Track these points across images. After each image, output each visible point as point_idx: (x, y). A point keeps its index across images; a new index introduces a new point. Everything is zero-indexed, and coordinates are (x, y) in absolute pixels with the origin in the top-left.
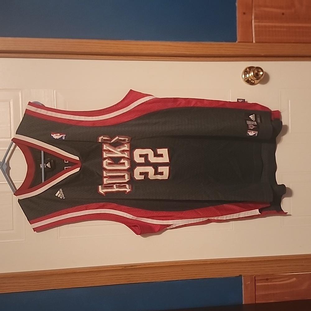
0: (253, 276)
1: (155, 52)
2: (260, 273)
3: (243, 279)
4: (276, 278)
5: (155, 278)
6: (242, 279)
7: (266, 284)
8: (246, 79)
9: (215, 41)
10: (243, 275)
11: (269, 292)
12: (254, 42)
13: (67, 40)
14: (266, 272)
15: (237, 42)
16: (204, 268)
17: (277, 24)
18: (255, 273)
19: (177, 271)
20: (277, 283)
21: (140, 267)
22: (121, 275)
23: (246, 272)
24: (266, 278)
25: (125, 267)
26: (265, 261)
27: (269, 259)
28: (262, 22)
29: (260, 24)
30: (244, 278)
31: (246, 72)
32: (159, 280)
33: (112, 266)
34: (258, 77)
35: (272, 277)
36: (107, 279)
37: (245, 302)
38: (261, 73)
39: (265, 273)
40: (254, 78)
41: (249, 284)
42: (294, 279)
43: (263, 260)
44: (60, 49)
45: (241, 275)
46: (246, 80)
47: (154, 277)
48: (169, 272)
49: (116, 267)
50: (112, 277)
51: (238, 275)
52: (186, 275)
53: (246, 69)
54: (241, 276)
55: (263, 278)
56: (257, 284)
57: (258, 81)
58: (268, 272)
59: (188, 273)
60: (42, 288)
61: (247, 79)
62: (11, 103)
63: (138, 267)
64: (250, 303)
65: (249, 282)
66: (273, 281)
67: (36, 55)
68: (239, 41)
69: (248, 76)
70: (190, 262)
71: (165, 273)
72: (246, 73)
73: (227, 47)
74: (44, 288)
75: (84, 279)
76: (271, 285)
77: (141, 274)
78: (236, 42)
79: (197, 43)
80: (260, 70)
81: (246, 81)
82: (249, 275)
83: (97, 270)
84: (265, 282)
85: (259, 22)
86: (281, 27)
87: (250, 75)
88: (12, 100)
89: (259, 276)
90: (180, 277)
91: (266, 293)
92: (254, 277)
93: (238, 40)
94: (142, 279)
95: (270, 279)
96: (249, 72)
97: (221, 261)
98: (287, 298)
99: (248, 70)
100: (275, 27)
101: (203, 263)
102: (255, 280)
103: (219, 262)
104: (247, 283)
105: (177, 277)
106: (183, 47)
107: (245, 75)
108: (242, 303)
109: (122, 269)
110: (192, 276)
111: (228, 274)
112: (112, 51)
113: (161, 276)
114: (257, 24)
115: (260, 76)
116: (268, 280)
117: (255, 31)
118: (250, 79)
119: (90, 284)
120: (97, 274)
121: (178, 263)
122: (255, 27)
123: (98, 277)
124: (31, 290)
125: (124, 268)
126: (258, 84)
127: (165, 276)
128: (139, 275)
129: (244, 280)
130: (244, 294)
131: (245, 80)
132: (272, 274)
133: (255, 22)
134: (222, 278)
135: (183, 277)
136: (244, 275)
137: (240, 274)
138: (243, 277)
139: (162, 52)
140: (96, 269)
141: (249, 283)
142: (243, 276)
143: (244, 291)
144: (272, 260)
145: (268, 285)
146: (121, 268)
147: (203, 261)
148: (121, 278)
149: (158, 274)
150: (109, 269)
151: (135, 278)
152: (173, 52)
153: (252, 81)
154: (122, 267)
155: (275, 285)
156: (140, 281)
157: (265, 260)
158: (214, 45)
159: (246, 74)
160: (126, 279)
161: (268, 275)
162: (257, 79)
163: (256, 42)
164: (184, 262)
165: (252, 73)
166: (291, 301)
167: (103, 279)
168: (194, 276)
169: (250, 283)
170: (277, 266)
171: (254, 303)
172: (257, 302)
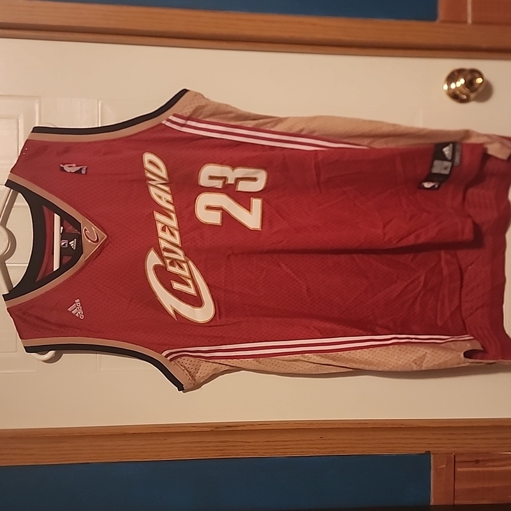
0: (452, 454)
2: (465, 449)
3: (431, 458)
4: (493, 460)
5: (271, 451)
7: (475, 469)
10: (432, 452)
11: (481, 486)
12: (470, 21)
15: (438, 21)
16: (362, 435)
18: (455, 449)
19: (311, 440)
20: (495, 469)
21: (245, 428)
22: (209, 442)
23: (437, 446)
24: (475, 459)
25: (217, 428)
26: (473, 427)
27: (482, 425)
30: (434, 458)
32: (278, 454)
34: (472, 87)
35: (486, 458)
36: (183, 449)
37: (434, 501)
38: (480, 81)
39: (472, 449)
40: (467, 90)
41: (443, 468)
43: (471, 425)
45: (429, 451)
47: (270, 449)
48: (297, 441)
49: (200, 427)
50: (193, 445)
51: (424, 452)
52: (328, 448)
53: (453, 73)
54: (428, 453)
55: (468, 459)
56: (458, 469)
57: (475, 95)
58: (478, 448)
59: (331, 444)
60: (64, 459)
61: (453, 91)
63: (240, 429)
64: (444, 503)
65: (443, 465)
66: (488, 464)
68: (443, 19)
69: (454, 85)
70: (335, 424)
71: (288, 443)
74: (68, 460)
75: (141, 447)
76: (483, 471)
77: (246, 442)
80: (477, 75)
83: (165, 431)
84: (473, 467)
87: (458, 84)
89: (463, 454)
90: (317, 450)
91: (474, 486)
92: (453, 456)
94: (248, 451)
95: (483, 460)
97: (393, 425)
101: (358, 427)
102: (454, 460)
103: (390, 426)
104: (440, 467)
105: (312, 450)
107: (449, 85)
108: (430, 503)
109: (212, 431)
110: (338, 450)
111: (406, 449)
113: (281, 447)
115: (476, 86)
116: (478, 463)
118: (458, 92)
119: (152, 457)
120: (165, 440)
121: (313, 424)
123: (166, 444)
124: (44, 462)
125: (214, 429)
126: (474, 101)
127: (288, 447)
128: (242, 444)
129: (434, 461)
130: (434, 486)
132: (487, 453)
134: (394, 457)
135: (323, 451)
136: (435, 452)
138: (432, 455)
140: (164, 429)
141: (444, 466)
142: (433, 454)
143: (434, 481)
145: (479, 472)
146: (209, 429)
147: (359, 424)
148: (209, 448)
149: (277, 443)
150: (188, 430)
151: (235, 448)
153: (462, 96)
154: (210, 427)
155: (492, 472)
156: (243, 455)
157: (475, 425)
160: (217, 450)
161: (479, 453)
162: (472, 91)
163: (474, 23)
164: (322, 422)
165: (462, 81)
168: (343, 450)
169: (446, 467)
170: (497, 439)
171: (452, 503)
172: (456, 502)
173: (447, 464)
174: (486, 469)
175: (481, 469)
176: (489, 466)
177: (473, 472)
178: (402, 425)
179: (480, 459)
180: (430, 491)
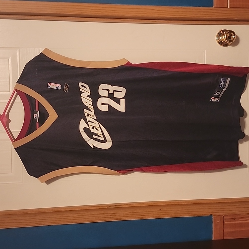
0: (222, 215)
1: (140, 15)
2: (228, 213)
4: (242, 218)
5: (136, 217)
6: (212, 218)
7: (233, 222)
9: (193, 6)
10: (213, 215)
11: (236, 230)
12: (228, 7)
13: (60, 3)
14: (234, 212)
15: (213, 7)
16: (180, 208)
18: (224, 213)
20: (243, 222)
21: (123, 206)
22: (107, 214)
23: (216, 212)
24: (233, 217)
25: (110, 206)
26: (232, 202)
27: (236, 201)
30: (214, 217)
34: (230, 40)
35: (239, 217)
36: (95, 217)
37: (214, 238)
39: (232, 213)
40: (227, 40)
41: (218, 222)
45: (212, 215)
46: (219, 42)
48: (149, 212)
49: (102, 206)
50: (99, 215)
51: (209, 215)
52: (164, 215)
53: (220, 32)
54: (211, 215)
55: (230, 218)
56: (226, 223)
59: (165, 213)
60: (37, 224)
61: (220, 41)
62: (9, 60)
63: (121, 206)
64: (219, 239)
65: (218, 221)
66: (239, 220)
67: (32, 17)
68: (215, 6)
69: (221, 38)
70: (166, 203)
71: (145, 213)
72: (219, 35)
73: (204, 12)
74: (39, 225)
75: (74, 217)
76: (238, 223)
77: (124, 213)
79: (177, 7)
82: (219, 215)
83: (85, 209)
87: (223, 37)
88: (10, 57)
89: (228, 215)
90: (158, 216)
91: (233, 230)
92: (223, 216)
93: (215, 5)
96: (222, 34)
97: (194, 202)
99: (222, 32)
101: (178, 204)
102: (223, 219)
103: (193, 203)
104: (217, 222)
105: (156, 216)
106: (165, 11)
107: (219, 37)
108: (212, 239)
110: (168, 215)
111: (201, 214)
113: (142, 215)
116: (235, 219)
118: (223, 41)
119: (80, 222)
120: (86, 213)
121: (156, 203)
123: (86, 215)
125: (109, 207)
126: (230, 46)
127: (145, 215)
128: (122, 214)
129: (214, 219)
130: (214, 231)
132: (239, 214)
134: (195, 218)
135: (161, 216)
138: (213, 216)
139: (145, 15)
141: (219, 221)
142: (214, 216)
143: (214, 228)
144: (239, 202)
145: (235, 223)
146: (106, 207)
147: (178, 202)
148: (107, 217)
149: (139, 213)
150: (96, 208)
151: (119, 216)
152: (156, 16)
153: (225, 43)
154: (107, 206)
155: (242, 223)
156: (123, 219)
158: (192, 9)
160: (110, 217)
161: (236, 215)
162: (230, 42)
163: (230, 7)
164: (161, 202)
165: (225, 36)
167: (90, 217)
168: (171, 215)
169: (220, 222)
170: (243, 207)
171: (223, 239)
172: (225, 238)
173: (220, 220)
174: (239, 222)
175: (236, 222)
176: (240, 221)
178: (199, 202)
179: (236, 217)
180: (212, 233)
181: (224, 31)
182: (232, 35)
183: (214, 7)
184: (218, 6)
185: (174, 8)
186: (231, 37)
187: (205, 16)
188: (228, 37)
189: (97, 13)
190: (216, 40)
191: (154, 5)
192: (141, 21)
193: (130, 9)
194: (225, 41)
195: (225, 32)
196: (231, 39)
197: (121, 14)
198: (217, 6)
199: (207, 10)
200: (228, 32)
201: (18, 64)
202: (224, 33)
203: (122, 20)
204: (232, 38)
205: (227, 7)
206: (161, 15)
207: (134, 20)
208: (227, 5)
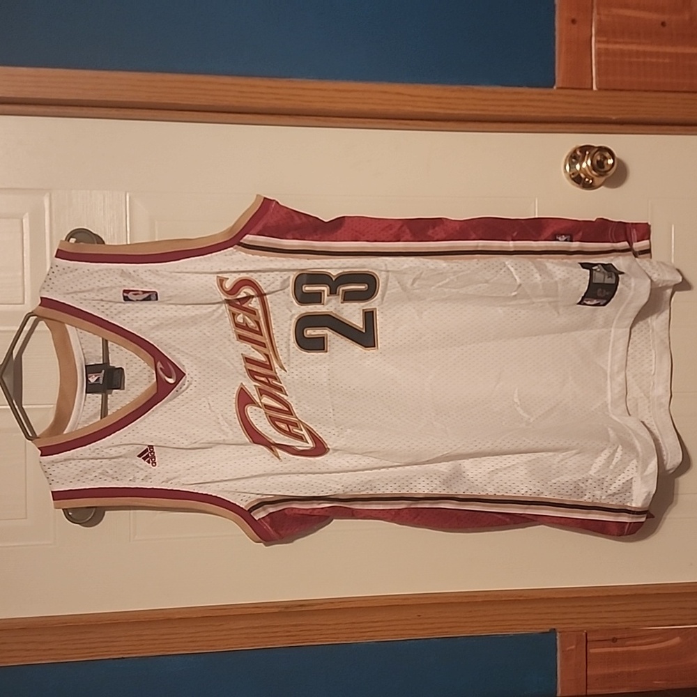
0: (583, 631)
1: (364, 108)
2: (599, 625)
3: (557, 637)
4: (635, 638)
5: (355, 635)
6: (556, 639)
7: (612, 650)
8: (573, 174)
9: (503, 85)
10: (559, 630)
11: (619, 670)
12: (595, 88)
13: (159, 76)
14: (612, 623)
15: (555, 87)
16: (470, 612)
17: (649, 48)
18: (587, 625)
19: (406, 620)
20: (639, 648)
21: (322, 607)
22: (277, 626)
23: (565, 621)
24: (613, 636)
25: (287, 608)
26: (609, 596)
27: (620, 594)
28: (616, 43)
29: (610, 46)
30: (561, 637)
31: (575, 158)
32: (365, 638)
33: (256, 606)
34: (603, 170)
35: (626, 635)
36: (245, 636)
37: (562, 691)
38: (610, 161)
39: (608, 625)
40: (594, 172)
41: (572, 650)
42: (677, 640)
43: (605, 594)
44: (141, 97)
45: (554, 629)
46: (573, 176)
47: (353, 633)
48: (389, 621)
49: (266, 607)
50: (255, 631)
51: (548, 630)
52: (427, 629)
53: (575, 151)
54: (553, 631)
55: (602, 637)
56: (592, 651)
57: (603, 179)
58: (616, 623)
59: (432, 624)
61: (577, 174)
62: (24, 221)
63: (316, 608)
64: (574, 693)
65: (572, 645)
66: (628, 643)
67: (85, 111)
68: (560, 86)
69: (578, 167)
70: (436, 598)
71: (378, 624)
72: (574, 160)
73: (531, 100)
74: (98, 656)
75: (190, 635)
76: (623, 652)
77: (324, 625)
78: (552, 87)
79: (462, 88)
80: (607, 155)
81: (573, 179)
82: (573, 629)
83: (220, 614)
84: (610, 647)
85: (608, 42)
86: (658, 54)
87: (584, 165)
88: (27, 214)
89: (597, 631)
90: (413, 632)
91: (611, 671)
92: (584, 634)
93: (558, 83)
94: (327, 636)
95: (621, 638)
96: (581, 158)
97: (508, 597)
98: (659, 684)
99: (578, 153)
100: (645, 54)
101: (466, 601)
102: (586, 640)
103: (504, 599)
104: (568, 649)
105: (408, 632)
106: (431, 97)
107: (572, 165)
108: (556, 694)
109: (280, 612)
110: (440, 630)
111: (525, 627)
112: (262, 103)
113: (369, 630)
114: (603, 46)
115: (607, 168)
116: (616, 641)
117: (598, 63)
118: (582, 175)
119: (207, 648)
120: (221, 625)
121: (408, 599)
122: (598, 54)
123: (223, 630)
124: (66, 659)
125: (283, 609)
126: (602, 187)
127: (377, 629)
128: (319, 627)
129: (561, 642)
130: (562, 672)
131: (570, 176)
132: (626, 628)
133: (597, 42)
134: (511, 637)
135: (422, 632)
136: (561, 630)
137: (553, 627)
138: (558, 634)
139: (380, 108)
140: (219, 611)
141: (573, 647)
142: (560, 632)
143: (561, 666)
144: (627, 595)
145: (616, 653)
146: (277, 610)
147: (466, 597)
148: (278, 634)
149: (362, 625)
150: (248, 611)
151: (309, 633)
152: (408, 109)
153: (587, 180)
154: (277, 607)
155: (634, 652)
156: (320, 641)
157: (611, 594)
158: (502, 93)
159: (575, 164)
160: (288, 636)
161: (617, 629)
162: (600, 175)
163: (599, 89)
164: (421, 596)
165: (589, 162)
166: (667, 690)
167: (233, 636)
168: (446, 630)
169: (576, 647)
170: (639, 610)
171: (584, 694)
172: (590, 692)
173: (577, 644)
174: (625, 649)
175: (619, 649)
176: (630, 645)
177: (610, 653)
178: (521, 597)
179: (618, 636)
180: (557, 678)
181: (584, 149)
182: (606, 158)
183: (558, 88)
184: (568, 86)
185: (453, 91)
186: (605, 162)
187: (534, 112)
188: (598, 162)
189: (253, 100)
190: (566, 171)
191: (403, 82)
192: (369, 122)
193: (340, 91)
194: (589, 173)
195: (587, 153)
196: (603, 167)
197: (318, 105)
198: (564, 86)
199: (540, 94)
200: (596, 149)
201: (47, 231)
202: (585, 154)
203: (319, 120)
204: (607, 164)
205: (590, 87)
206: (419, 107)
207: (350, 119)
208: (590, 82)
